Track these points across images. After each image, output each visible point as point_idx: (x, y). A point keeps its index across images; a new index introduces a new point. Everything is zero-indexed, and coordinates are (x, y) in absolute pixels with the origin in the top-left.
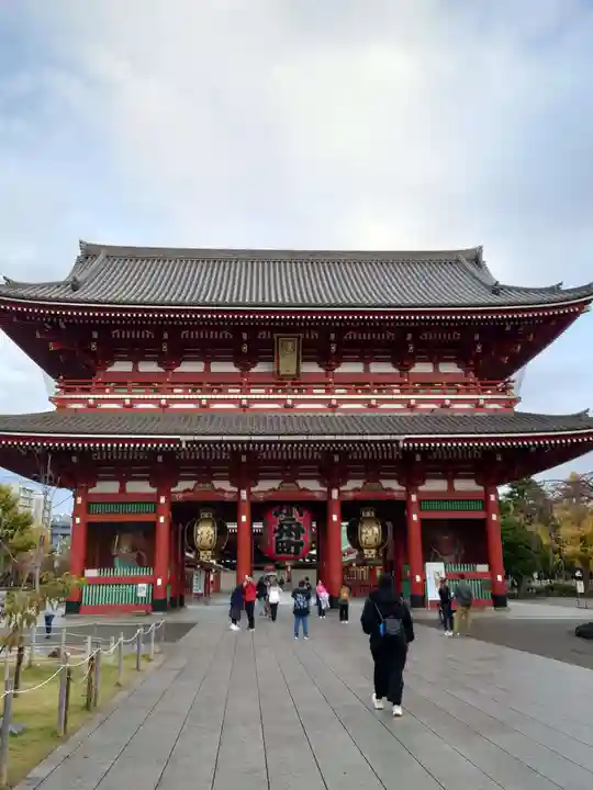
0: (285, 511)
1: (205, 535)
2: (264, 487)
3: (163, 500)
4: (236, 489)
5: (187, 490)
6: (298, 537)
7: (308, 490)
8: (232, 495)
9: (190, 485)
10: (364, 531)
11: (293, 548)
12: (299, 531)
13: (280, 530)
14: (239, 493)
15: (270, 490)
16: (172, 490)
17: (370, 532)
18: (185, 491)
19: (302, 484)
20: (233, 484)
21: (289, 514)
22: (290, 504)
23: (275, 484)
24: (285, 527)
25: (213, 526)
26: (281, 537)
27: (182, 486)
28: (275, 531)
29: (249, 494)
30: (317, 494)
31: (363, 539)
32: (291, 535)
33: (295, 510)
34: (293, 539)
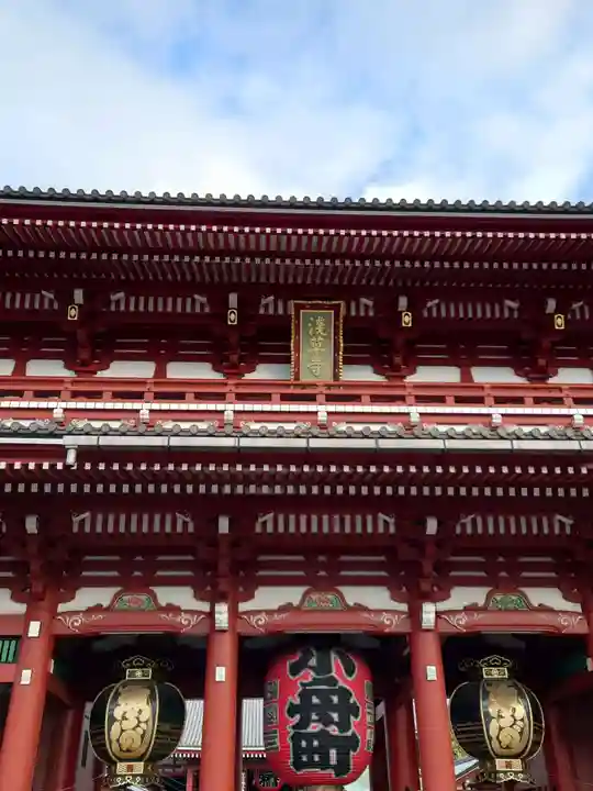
0: (313, 662)
1: (130, 723)
2: (270, 602)
3: (34, 629)
4: (205, 607)
5: (98, 608)
6: (343, 725)
7: (365, 609)
8: (194, 620)
9: (103, 596)
10: (492, 711)
11: (333, 753)
12: (348, 710)
13: (304, 709)
14: (211, 615)
15: (282, 609)
16: (61, 608)
17: (506, 713)
18: (90, 611)
19: (353, 595)
20: (199, 596)
21: (324, 667)
22: (326, 642)
23: (293, 595)
24: (315, 700)
25: (152, 698)
26: (304, 723)
27: (86, 598)
28: (293, 710)
29: (234, 614)
30: (385, 619)
31: (493, 731)
32: (329, 722)
33: (335, 659)
34: (333, 730)
